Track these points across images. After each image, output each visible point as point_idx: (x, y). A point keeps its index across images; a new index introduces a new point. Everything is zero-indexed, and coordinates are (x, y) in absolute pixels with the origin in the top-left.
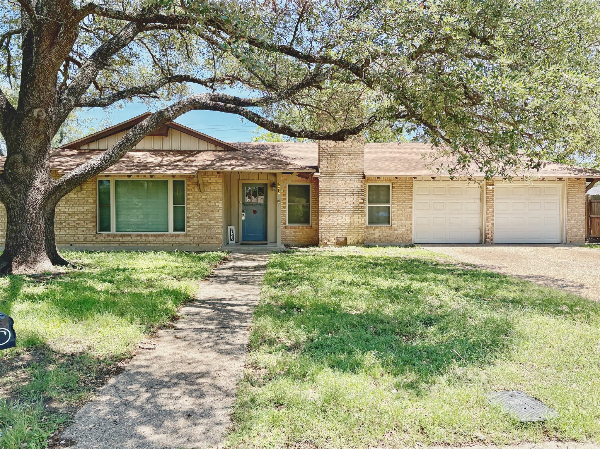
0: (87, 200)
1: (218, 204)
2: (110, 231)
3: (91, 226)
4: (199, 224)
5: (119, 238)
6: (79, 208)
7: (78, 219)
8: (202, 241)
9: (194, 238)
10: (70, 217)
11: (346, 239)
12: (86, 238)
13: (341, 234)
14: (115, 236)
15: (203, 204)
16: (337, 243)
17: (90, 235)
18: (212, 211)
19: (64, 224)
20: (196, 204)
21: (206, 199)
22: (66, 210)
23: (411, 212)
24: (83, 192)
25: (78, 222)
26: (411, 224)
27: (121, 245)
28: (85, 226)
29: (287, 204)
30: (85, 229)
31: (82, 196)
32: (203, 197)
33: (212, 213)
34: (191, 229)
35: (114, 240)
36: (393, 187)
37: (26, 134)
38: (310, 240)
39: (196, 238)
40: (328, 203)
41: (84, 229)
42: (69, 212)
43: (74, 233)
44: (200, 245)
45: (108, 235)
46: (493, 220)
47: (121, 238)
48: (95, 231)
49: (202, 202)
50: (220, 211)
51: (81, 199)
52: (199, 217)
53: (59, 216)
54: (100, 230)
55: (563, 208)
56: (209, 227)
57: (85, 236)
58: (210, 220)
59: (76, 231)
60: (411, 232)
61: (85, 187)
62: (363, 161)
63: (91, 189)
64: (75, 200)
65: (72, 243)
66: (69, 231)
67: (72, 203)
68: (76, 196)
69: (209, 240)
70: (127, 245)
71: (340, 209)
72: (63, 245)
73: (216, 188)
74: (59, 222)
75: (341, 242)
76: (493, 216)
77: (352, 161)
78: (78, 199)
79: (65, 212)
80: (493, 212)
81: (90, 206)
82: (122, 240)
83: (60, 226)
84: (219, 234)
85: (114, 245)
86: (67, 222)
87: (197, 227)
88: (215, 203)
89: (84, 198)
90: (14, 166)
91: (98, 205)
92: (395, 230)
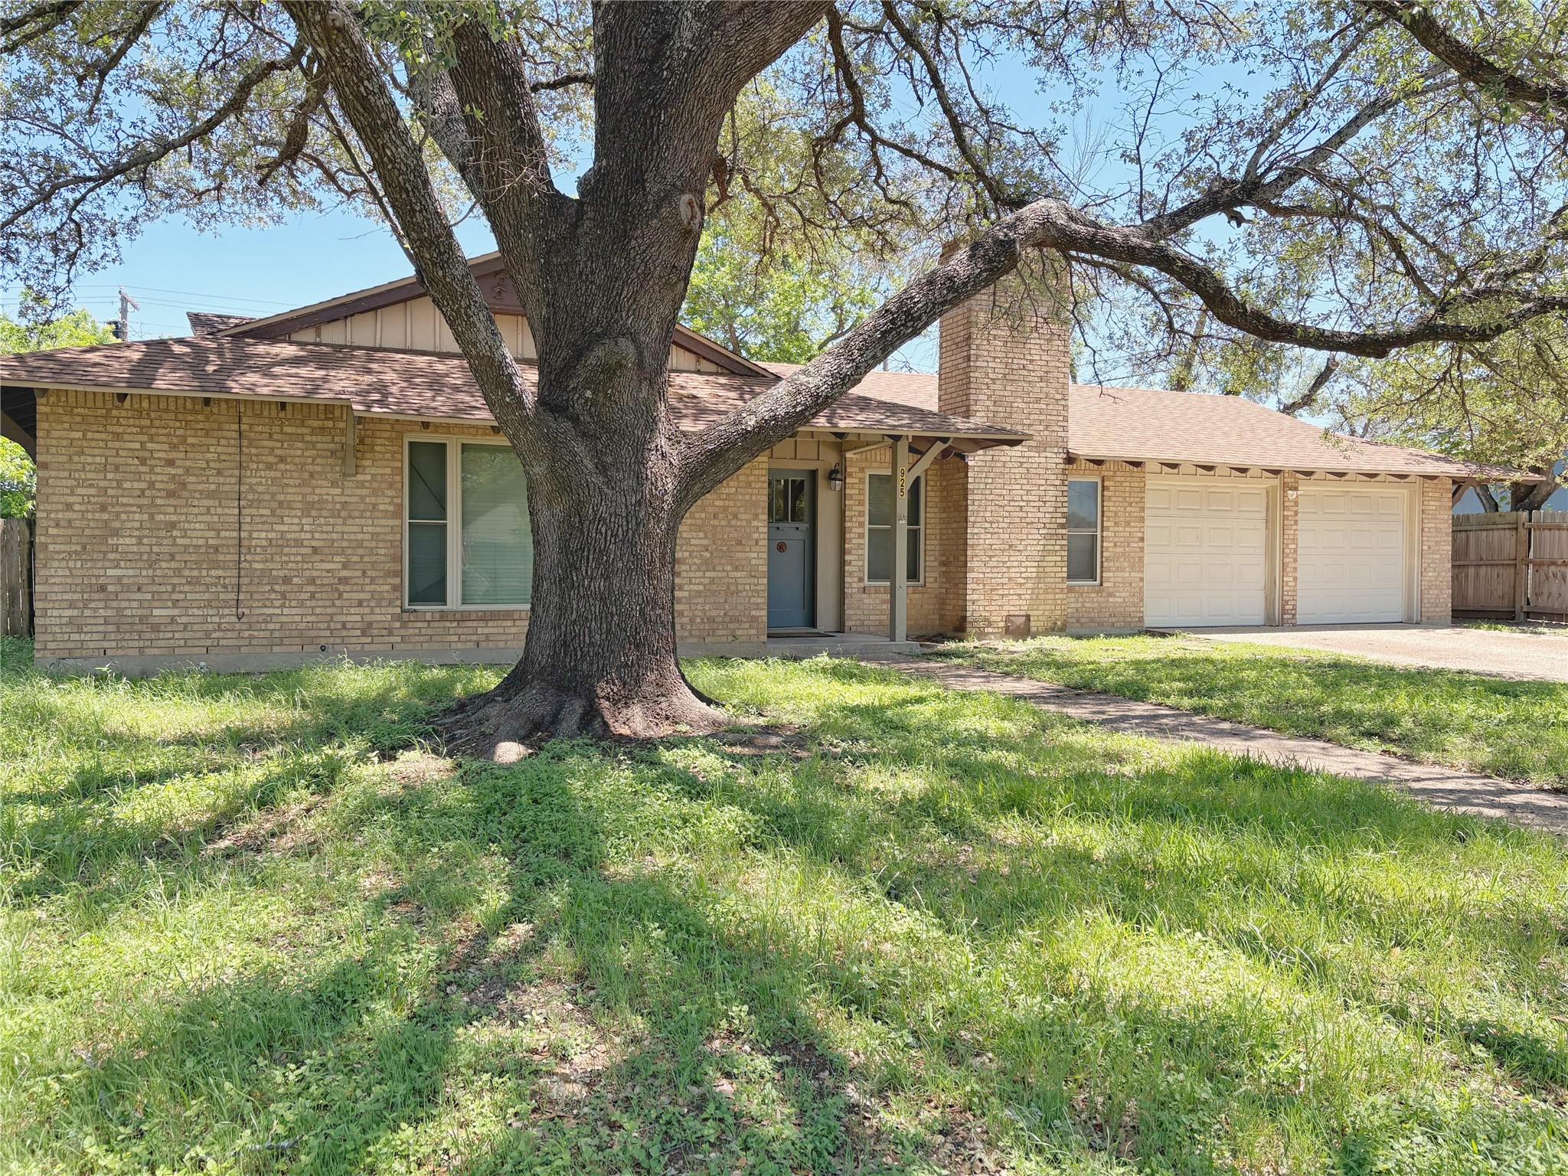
0: (375, 505)
1: (755, 523)
2: (444, 601)
3: (387, 588)
4: (707, 581)
5: (475, 624)
6: (346, 529)
7: (345, 566)
8: (714, 630)
9: (692, 621)
10: (317, 558)
11: (1028, 617)
12: (370, 624)
13: (1015, 604)
14: (462, 618)
15: (716, 523)
16: (1007, 628)
17: (383, 615)
18: (739, 543)
19: (295, 580)
20: (699, 522)
21: (725, 509)
22: (303, 536)
23: (1142, 549)
24: (359, 477)
25: (344, 573)
26: (1142, 580)
27: (483, 644)
28: (368, 588)
29: (867, 526)
30: (367, 596)
31: (358, 492)
32: (717, 503)
33: (739, 548)
34: (686, 594)
35: (460, 631)
36: (1104, 488)
37: (646, 275)
38: (922, 622)
39: (698, 620)
40: (988, 525)
41: (362, 596)
42: (314, 543)
43: (329, 611)
44: (708, 640)
45: (444, 616)
46: (1295, 569)
47: (481, 624)
48: (398, 603)
49: (715, 516)
50: (761, 543)
51: (356, 499)
52: (706, 562)
53: (282, 554)
54: (412, 601)
55: (1412, 544)
56: (733, 588)
57: (367, 618)
58: (736, 569)
59: (337, 603)
60: (1142, 600)
61: (368, 463)
62: (1066, 419)
63: (388, 471)
64: (334, 502)
65: (323, 642)
66: (313, 603)
67: (324, 513)
68: (338, 491)
69: (731, 626)
70: (502, 645)
71: (1015, 542)
72: (294, 649)
73: (752, 478)
74: (282, 573)
75: (1018, 627)
76: (1295, 560)
77: (1043, 417)
78: (343, 499)
79: (299, 543)
80: (1296, 551)
81: (383, 522)
82: (486, 631)
83: (283, 588)
84: (758, 607)
85: (460, 645)
86: (307, 573)
87: (701, 588)
88: (749, 522)
89: (362, 498)
90: (610, 379)
91: (407, 521)
92: (1111, 595)
